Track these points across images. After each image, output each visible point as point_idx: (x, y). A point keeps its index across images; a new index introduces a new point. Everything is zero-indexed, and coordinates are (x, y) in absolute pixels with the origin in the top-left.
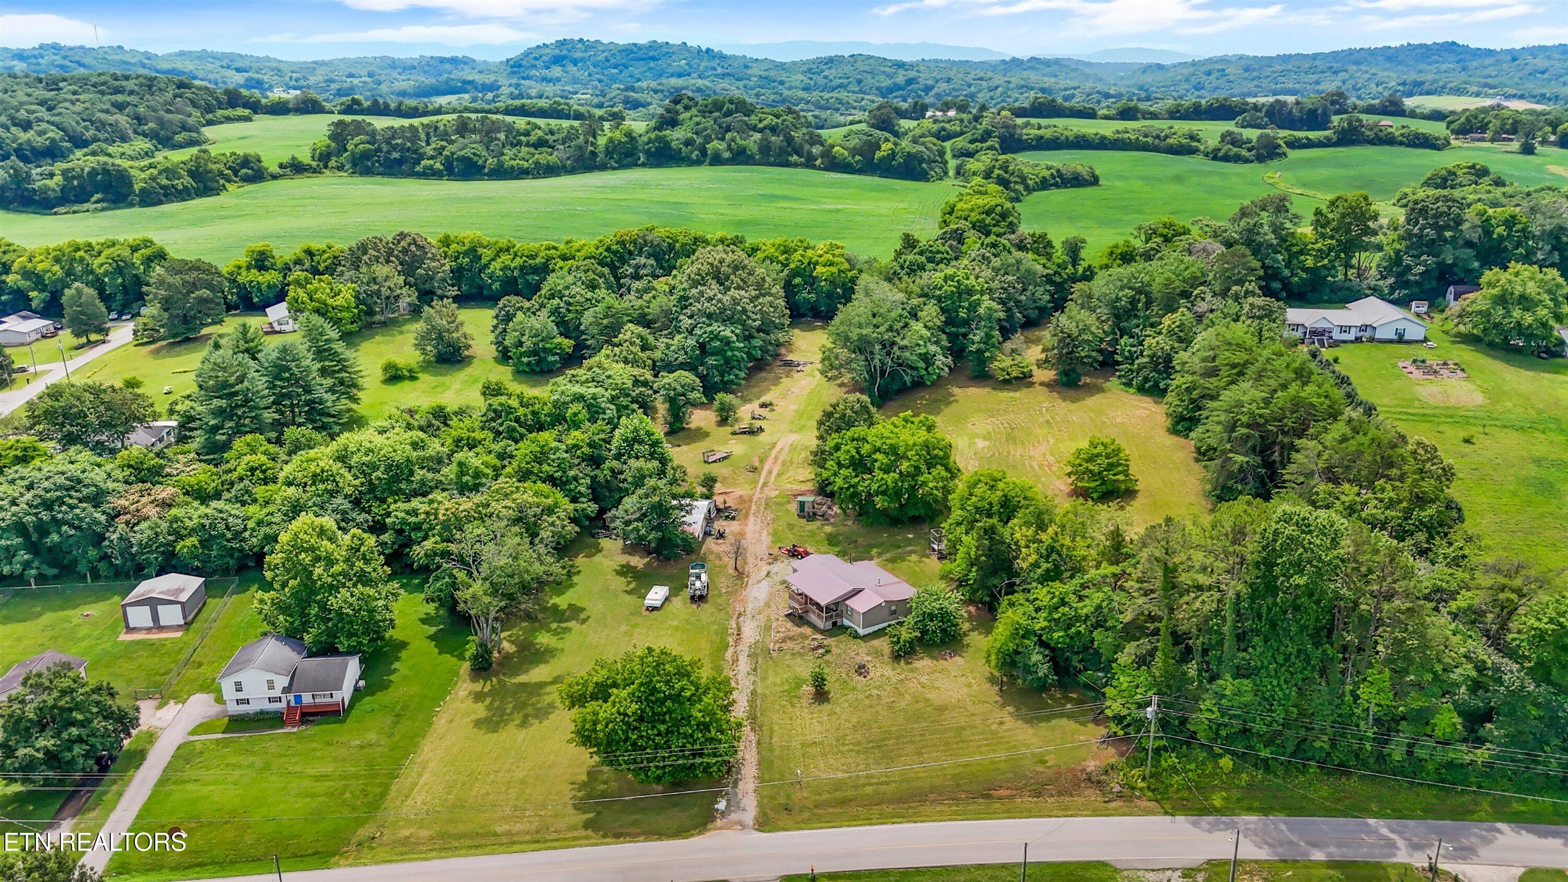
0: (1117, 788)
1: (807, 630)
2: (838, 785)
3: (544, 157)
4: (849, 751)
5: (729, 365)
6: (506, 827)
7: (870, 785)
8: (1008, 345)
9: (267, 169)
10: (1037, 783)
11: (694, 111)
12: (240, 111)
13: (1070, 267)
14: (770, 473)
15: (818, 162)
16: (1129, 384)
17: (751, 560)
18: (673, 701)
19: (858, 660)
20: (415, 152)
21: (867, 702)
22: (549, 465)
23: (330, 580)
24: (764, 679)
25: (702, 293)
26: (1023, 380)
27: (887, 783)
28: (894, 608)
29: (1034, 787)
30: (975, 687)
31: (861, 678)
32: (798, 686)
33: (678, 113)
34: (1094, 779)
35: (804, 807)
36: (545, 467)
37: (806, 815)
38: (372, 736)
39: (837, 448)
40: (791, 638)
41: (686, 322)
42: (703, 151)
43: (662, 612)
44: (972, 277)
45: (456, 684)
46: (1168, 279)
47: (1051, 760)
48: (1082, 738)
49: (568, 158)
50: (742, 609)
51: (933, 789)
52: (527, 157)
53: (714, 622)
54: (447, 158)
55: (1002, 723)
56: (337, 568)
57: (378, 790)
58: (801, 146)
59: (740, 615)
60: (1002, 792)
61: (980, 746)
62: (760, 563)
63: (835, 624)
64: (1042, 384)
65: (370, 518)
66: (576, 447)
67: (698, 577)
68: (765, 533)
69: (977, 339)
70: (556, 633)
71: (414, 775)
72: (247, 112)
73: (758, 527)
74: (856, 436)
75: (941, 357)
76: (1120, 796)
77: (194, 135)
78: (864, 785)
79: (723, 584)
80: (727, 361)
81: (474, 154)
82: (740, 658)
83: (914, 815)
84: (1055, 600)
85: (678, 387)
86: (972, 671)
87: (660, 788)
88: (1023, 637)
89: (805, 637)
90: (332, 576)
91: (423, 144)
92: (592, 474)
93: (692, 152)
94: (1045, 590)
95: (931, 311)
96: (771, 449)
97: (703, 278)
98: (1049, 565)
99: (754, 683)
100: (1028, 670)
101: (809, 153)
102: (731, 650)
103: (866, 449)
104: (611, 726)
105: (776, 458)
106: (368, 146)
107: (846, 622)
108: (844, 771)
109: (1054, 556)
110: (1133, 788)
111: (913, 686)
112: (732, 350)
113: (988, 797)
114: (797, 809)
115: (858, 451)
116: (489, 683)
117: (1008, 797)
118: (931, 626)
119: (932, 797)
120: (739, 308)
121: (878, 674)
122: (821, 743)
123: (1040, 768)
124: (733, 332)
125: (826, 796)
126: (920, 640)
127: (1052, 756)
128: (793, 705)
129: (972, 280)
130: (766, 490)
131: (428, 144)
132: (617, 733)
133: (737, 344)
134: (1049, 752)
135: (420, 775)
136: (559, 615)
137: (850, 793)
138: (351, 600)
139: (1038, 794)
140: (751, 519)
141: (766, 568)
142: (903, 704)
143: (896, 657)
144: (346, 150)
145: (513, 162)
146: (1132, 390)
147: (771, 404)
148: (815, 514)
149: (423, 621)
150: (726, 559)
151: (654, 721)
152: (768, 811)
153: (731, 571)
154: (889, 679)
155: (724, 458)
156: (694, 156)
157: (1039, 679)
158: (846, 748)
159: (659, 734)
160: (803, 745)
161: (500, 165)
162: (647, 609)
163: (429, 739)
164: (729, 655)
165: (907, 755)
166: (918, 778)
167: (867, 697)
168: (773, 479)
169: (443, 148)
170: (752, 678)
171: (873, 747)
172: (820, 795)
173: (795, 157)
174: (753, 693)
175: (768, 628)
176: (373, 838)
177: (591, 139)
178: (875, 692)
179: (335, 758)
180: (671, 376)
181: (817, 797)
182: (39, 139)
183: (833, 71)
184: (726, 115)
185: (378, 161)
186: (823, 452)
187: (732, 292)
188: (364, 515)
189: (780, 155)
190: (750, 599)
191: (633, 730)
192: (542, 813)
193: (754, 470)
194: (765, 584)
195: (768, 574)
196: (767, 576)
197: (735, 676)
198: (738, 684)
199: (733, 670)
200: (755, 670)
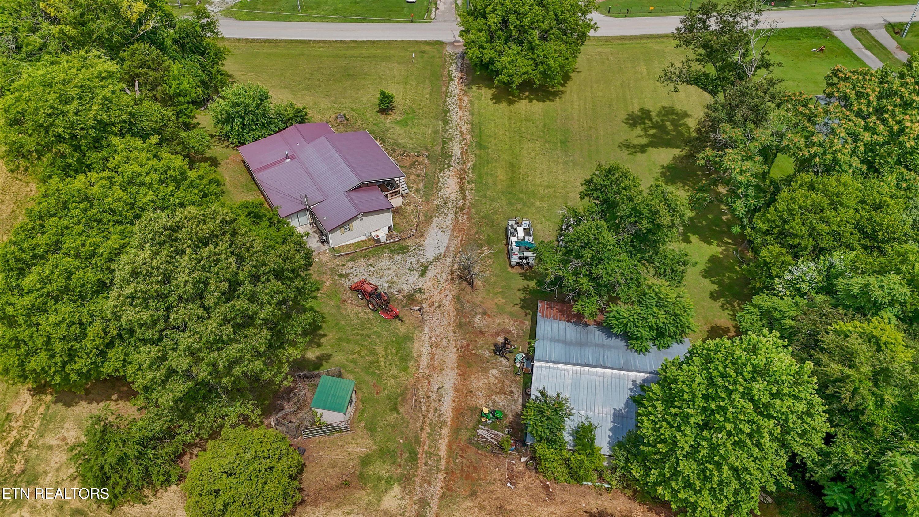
17: (448, 300)
24: (436, 133)
62: (434, 291)
82: (460, 156)
99: (445, 131)
164: (471, 160)
170: (448, 135)
196: (426, 267)
197: (464, 139)
198: (460, 132)
199: (466, 144)
200: (444, 143)
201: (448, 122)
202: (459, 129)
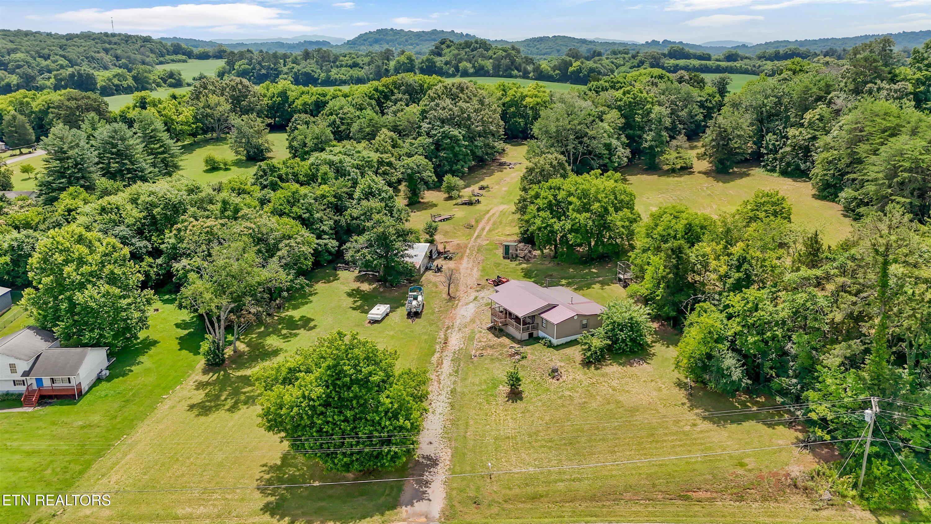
0: (827, 496)
1: (505, 340)
2: (529, 480)
3: (356, 73)
4: (541, 447)
5: (456, 158)
6: (188, 510)
7: (563, 481)
8: (674, 143)
9: (184, 80)
10: (739, 487)
11: (452, 48)
12: (180, 57)
13: (718, 96)
14: (483, 229)
15: (531, 75)
16: (773, 170)
17: (462, 288)
18: (361, 386)
19: (552, 365)
20: (276, 70)
21: (560, 402)
22: (298, 207)
23: (79, 277)
24: (464, 380)
25: (437, 105)
26: (686, 169)
27: (580, 480)
28: (585, 322)
29: (735, 491)
30: (664, 391)
31: (554, 381)
32: (495, 386)
33: (442, 49)
34: (800, 484)
35: (493, 501)
36: (295, 209)
37: (495, 510)
38: (95, 418)
39: (537, 196)
40: (491, 347)
41: (425, 126)
42: (457, 69)
43: (381, 324)
44: (644, 92)
45: (189, 376)
46: (806, 87)
47: (751, 463)
48: (781, 442)
49: (371, 74)
50: (451, 324)
51: (628, 488)
52: (345, 73)
53: (425, 334)
54: (295, 73)
55: (695, 425)
56: (85, 269)
57: (78, 468)
58: (520, 65)
59: (448, 328)
60: (701, 495)
61: (674, 447)
62: (469, 291)
63: (531, 335)
64: (699, 172)
65: (150, 246)
66: (323, 196)
67: (416, 298)
68: (476, 269)
69: (649, 138)
70: (285, 337)
71: (119, 455)
72: (184, 57)
73: (470, 265)
74: (554, 185)
75: (621, 149)
76: (831, 504)
77: (150, 67)
78: (556, 481)
79: (436, 304)
80: (456, 155)
81: (312, 71)
82: (445, 362)
83: (609, 514)
84: (750, 305)
85: (415, 167)
86: (661, 377)
87: (351, 475)
88: (716, 341)
89: (503, 345)
90: (82, 275)
91: (282, 65)
92: (336, 218)
93: (449, 69)
94: (738, 297)
95: (613, 115)
96: (485, 214)
97: (439, 96)
98: (741, 275)
99: (455, 382)
100: (721, 373)
101: (525, 69)
102: (437, 355)
103: (561, 195)
104: (295, 409)
105: (489, 220)
106: (247, 66)
107: (541, 334)
108: (536, 466)
109: (746, 266)
110: (844, 496)
111: (604, 389)
112: (459, 147)
113: (686, 498)
114: (486, 502)
115: (555, 196)
116: (217, 375)
117: (708, 500)
118: (622, 335)
119: (628, 496)
120: (465, 115)
121: (570, 378)
122: (514, 438)
123: (740, 471)
124: (460, 133)
125: (517, 491)
126: (609, 348)
127: (752, 459)
128: (489, 403)
129: (645, 94)
130: (479, 241)
131: (285, 66)
132: (302, 418)
133: (463, 143)
134: (749, 456)
135: (125, 454)
136: (292, 324)
137: (541, 489)
138: (98, 297)
139: (740, 498)
140: (465, 259)
141: (473, 294)
142: (594, 405)
143: (587, 363)
144: (234, 69)
145: (336, 76)
146: (776, 174)
147: (487, 187)
148: (517, 256)
149: (178, 326)
150: (441, 287)
151: (342, 406)
152: (455, 503)
153: (445, 296)
154: (581, 382)
155: (447, 219)
156: (451, 72)
157: (733, 382)
158: (538, 444)
159: (346, 420)
160: (496, 439)
161: (328, 77)
162: (370, 322)
163: (146, 422)
164: (434, 359)
165: (600, 453)
166: (612, 476)
167: (560, 398)
168: (485, 233)
169: (293, 68)
170: (453, 378)
171: (565, 444)
172: (510, 489)
173: (516, 72)
174: (453, 391)
175: (471, 339)
176: (54, 516)
177: (386, 61)
178: (567, 393)
179: (54, 436)
180: (409, 159)
181: (508, 492)
182: (52, 64)
183: (542, 45)
184: (473, 51)
185: (252, 76)
186: (525, 200)
187: (461, 104)
188: (145, 242)
189: (506, 70)
190: (458, 317)
191: (319, 415)
192: (230, 497)
193: (470, 227)
194: (472, 306)
195: (475, 299)
196: (474, 300)
197: (438, 376)
198: (440, 383)
199: (437, 372)
200: (457, 372)
201: (451, 392)
202: (441, 387)
